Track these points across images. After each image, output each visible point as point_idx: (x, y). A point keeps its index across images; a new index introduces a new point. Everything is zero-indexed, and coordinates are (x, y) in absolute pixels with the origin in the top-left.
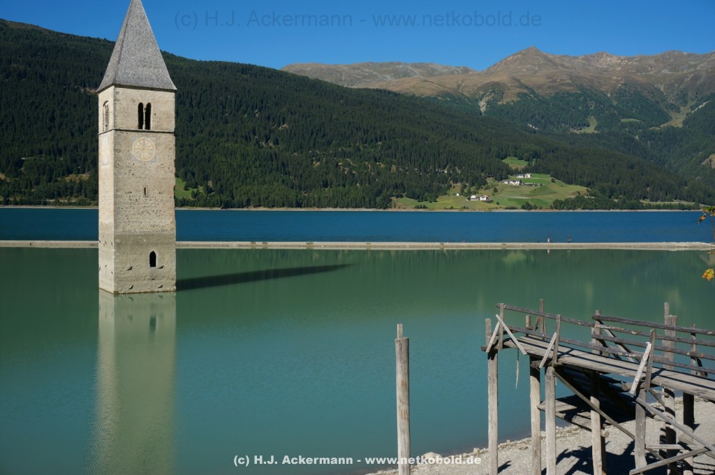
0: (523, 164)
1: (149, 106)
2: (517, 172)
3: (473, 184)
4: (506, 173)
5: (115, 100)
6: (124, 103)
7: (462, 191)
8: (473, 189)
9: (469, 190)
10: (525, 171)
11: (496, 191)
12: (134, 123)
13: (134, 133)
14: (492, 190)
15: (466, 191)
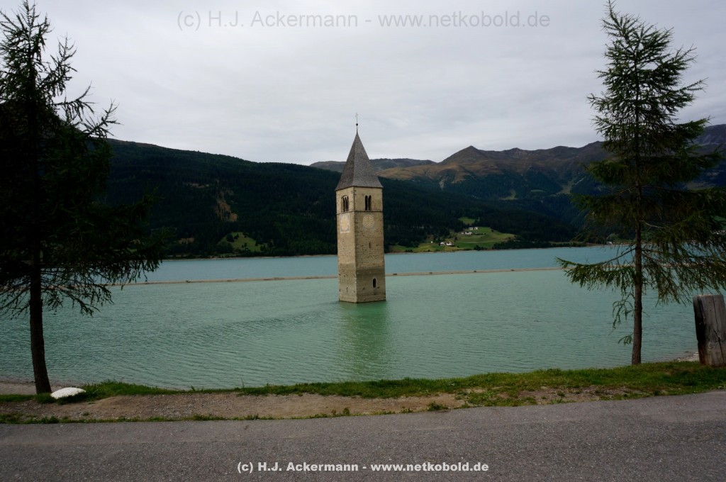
0: (471, 221)
1: (370, 196)
2: (468, 226)
3: (441, 235)
4: (464, 227)
5: (354, 195)
6: (358, 196)
7: (434, 240)
8: (441, 238)
9: (439, 239)
10: (474, 226)
11: (456, 239)
12: (363, 207)
13: (363, 213)
14: (454, 239)
15: (437, 239)
